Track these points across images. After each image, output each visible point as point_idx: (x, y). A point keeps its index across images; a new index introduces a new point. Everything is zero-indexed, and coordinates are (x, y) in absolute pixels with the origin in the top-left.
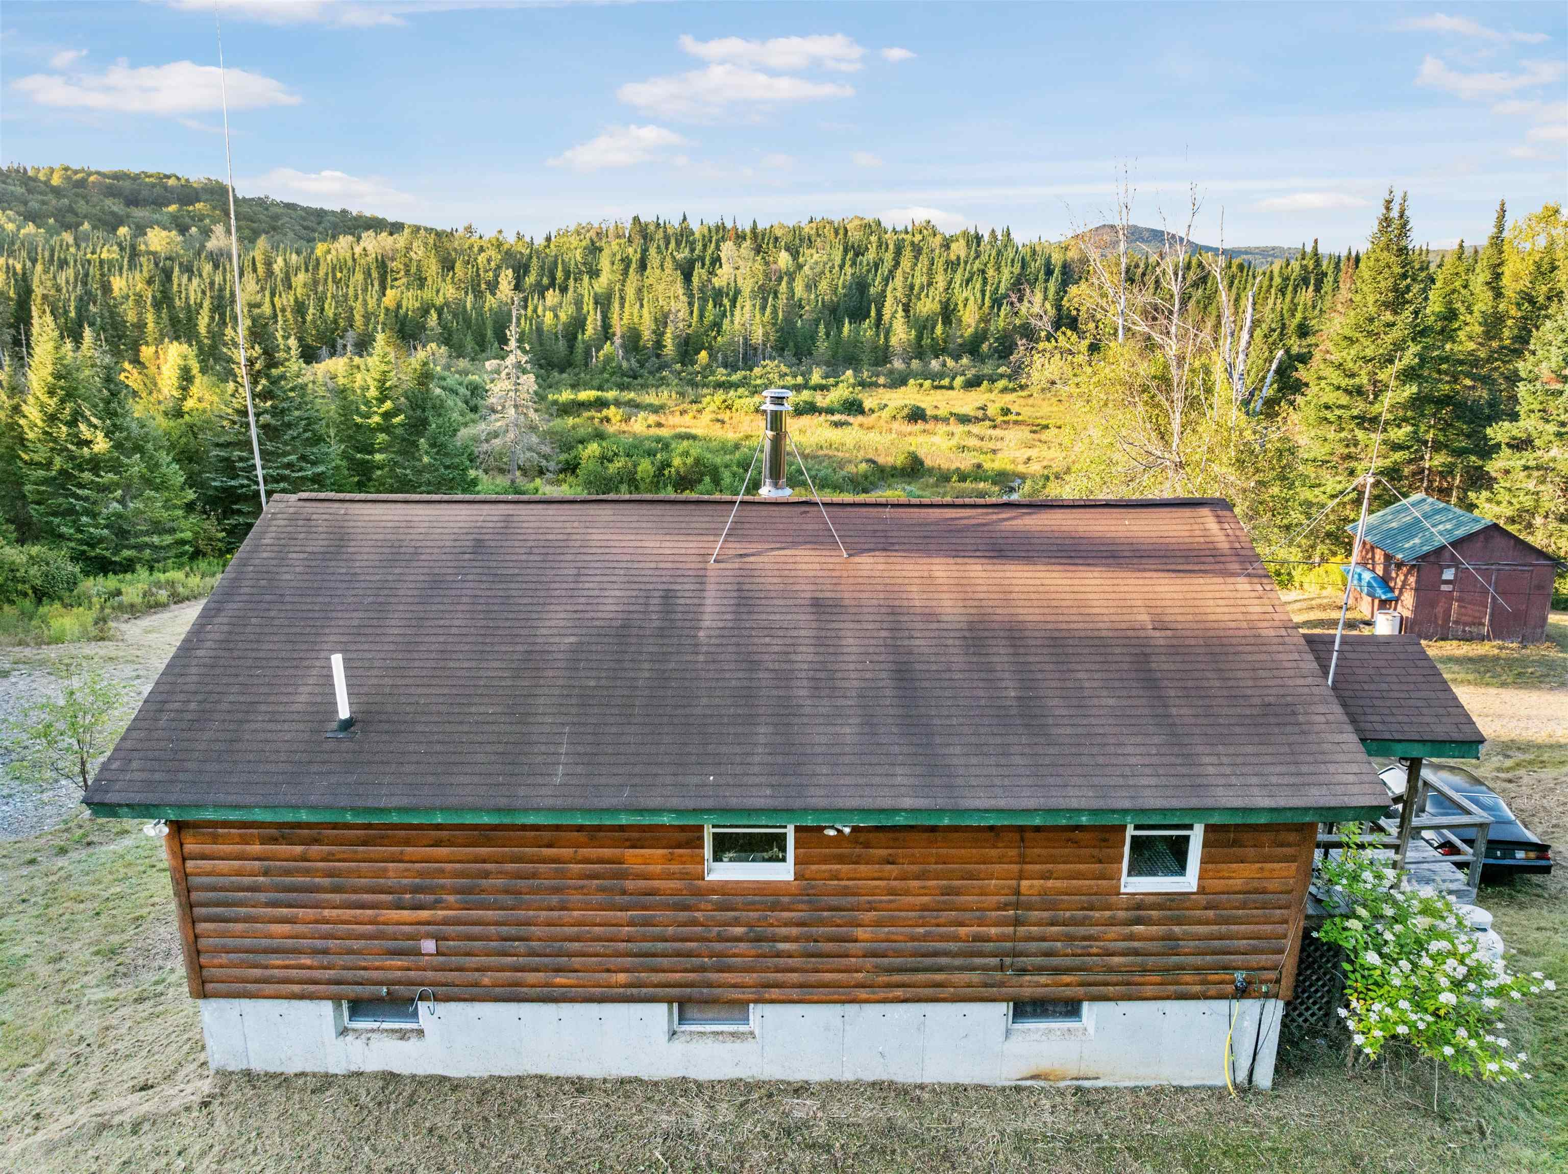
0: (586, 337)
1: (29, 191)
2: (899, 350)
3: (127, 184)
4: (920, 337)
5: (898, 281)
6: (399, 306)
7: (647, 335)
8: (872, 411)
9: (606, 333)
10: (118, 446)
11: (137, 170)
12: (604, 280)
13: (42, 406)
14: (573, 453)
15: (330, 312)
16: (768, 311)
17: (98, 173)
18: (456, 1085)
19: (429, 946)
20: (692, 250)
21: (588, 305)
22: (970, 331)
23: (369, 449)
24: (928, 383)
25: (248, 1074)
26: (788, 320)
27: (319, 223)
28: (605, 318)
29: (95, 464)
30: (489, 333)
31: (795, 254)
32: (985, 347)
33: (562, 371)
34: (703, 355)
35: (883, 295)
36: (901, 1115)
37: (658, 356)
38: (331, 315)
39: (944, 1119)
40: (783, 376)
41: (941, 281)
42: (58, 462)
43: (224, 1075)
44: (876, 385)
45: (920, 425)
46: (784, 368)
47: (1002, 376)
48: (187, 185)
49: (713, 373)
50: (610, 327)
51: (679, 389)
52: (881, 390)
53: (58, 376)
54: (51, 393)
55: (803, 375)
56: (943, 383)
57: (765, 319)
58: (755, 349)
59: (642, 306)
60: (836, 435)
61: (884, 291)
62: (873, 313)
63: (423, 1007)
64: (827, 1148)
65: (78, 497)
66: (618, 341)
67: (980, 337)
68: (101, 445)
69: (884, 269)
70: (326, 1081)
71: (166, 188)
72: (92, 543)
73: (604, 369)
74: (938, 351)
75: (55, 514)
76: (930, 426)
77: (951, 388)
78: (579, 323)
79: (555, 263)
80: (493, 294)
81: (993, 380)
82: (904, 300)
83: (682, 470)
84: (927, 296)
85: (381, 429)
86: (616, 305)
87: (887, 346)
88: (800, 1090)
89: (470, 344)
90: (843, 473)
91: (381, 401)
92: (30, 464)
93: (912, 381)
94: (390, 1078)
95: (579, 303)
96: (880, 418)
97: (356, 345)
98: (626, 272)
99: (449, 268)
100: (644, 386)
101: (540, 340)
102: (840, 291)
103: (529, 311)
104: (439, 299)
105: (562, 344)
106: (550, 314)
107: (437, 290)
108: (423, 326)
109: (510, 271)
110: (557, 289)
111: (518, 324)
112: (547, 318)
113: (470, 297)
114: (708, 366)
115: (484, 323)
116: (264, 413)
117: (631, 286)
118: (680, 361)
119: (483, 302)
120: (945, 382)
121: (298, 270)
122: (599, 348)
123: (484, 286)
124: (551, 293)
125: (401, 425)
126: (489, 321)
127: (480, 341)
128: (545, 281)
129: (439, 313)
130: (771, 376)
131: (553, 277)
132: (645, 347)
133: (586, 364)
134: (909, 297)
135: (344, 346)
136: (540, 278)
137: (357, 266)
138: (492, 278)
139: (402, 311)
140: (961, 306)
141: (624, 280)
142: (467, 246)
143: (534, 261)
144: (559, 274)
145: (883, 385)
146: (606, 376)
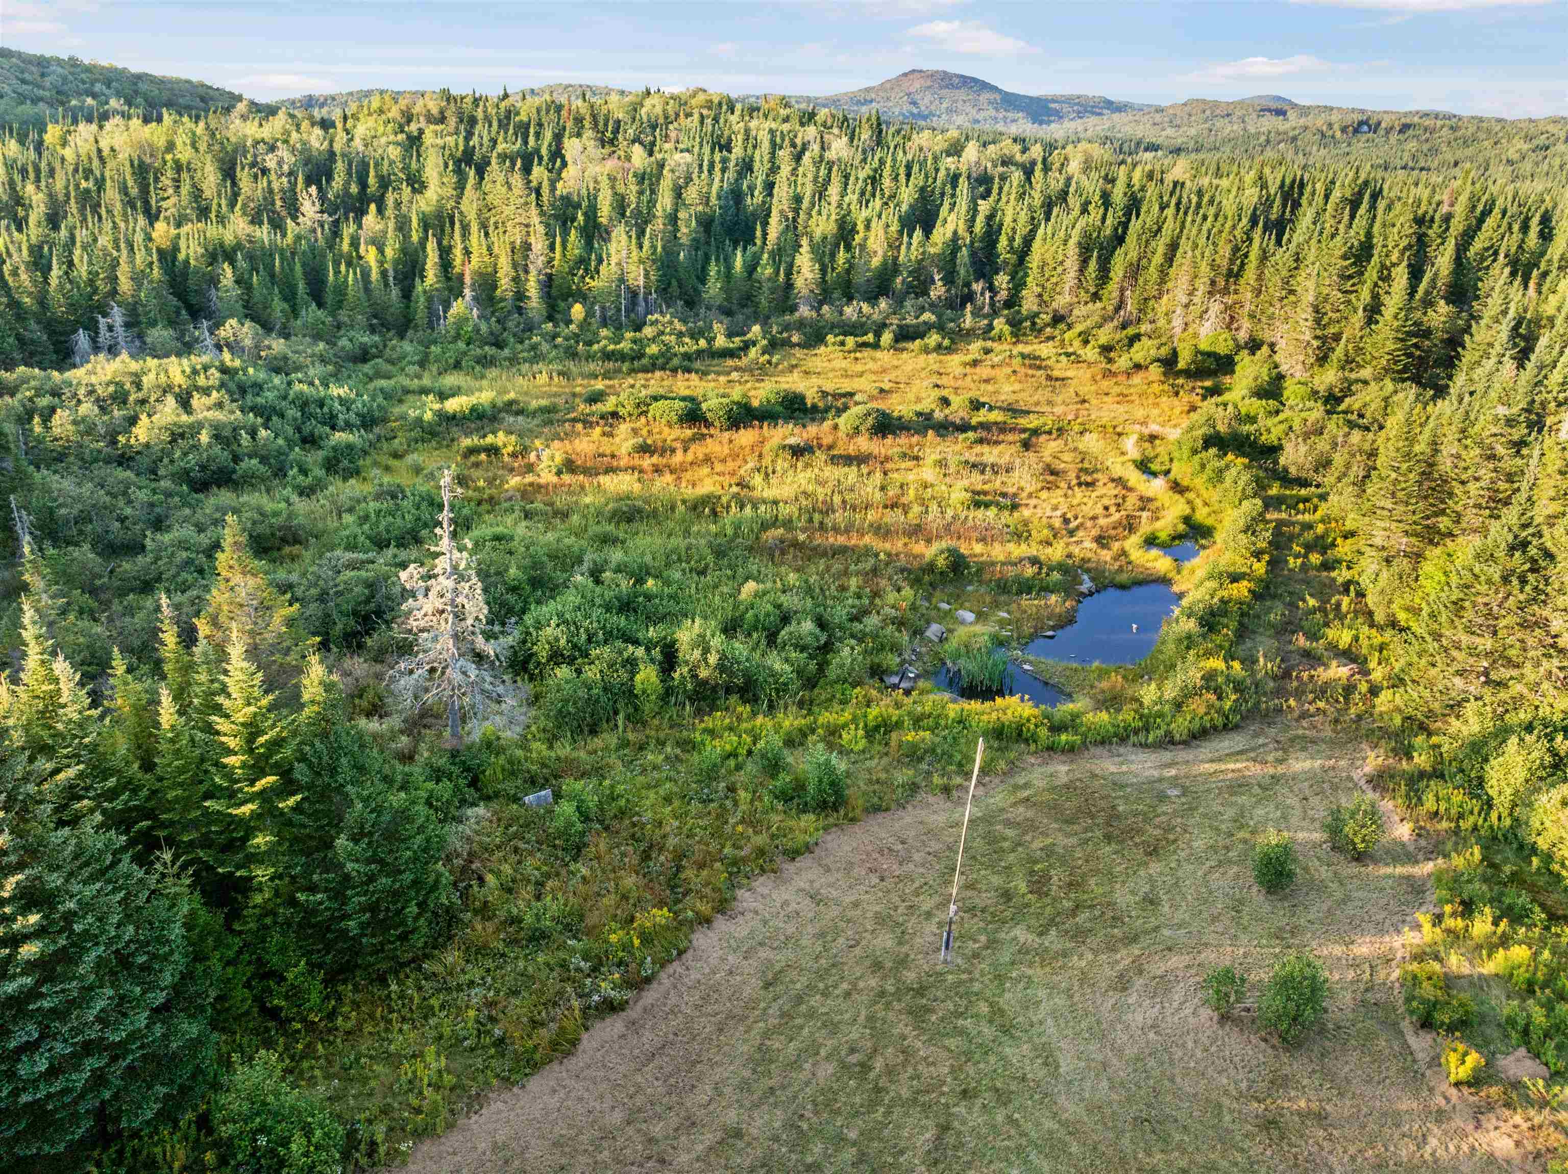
0: (426, 285)
2: (805, 292)
4: (824, 272)
5: (781, 191)
6: (176, 249)
7: (505, 283)
8: (820, 410)
9: (451, 282)
12: (431, 194)
15: (82, 271)
20: (525, 141)
21: (417, 233)
22: (876, 262)
24: (850, 341)
26: (668, 252)
27: (43, 75)
28: (446, 264)
30: (301, 286)
31: (648, 147)
32: (898, 282)
33: (402, 337)
34: (578, 310)
35: (766, 208)
37: (520, 310)
38: (84, 275)
40: (679, 336)
44: (789, 344)
45: (896, 443)
46: (676, 323)
47: (929, 326)
49: (595, 336)
51: (558, 367)
52: (799, 352)
55: (703, 333)
56: (867, 339)
57: (644, 253)
58: (638, 296)
60: (807, 478)
61: (766, 204)
66: (468, 293)
67: (890, 269)
73: (457, 337)
74: (848, 292)
77: (876, 346)
78: (412, 262)
79: (365, 164)
80: (294, 218)
81: (920, 335)
82: (791, 215)
84: (820, 213)
87: (790, 287)
89: (278, 306)
93: (830, 338)
95: (404, 231)
96: (836, 427)
97: (127, 325)
98: (460, 186)
99: (229, 173)
100: (513, 361)
101: (367, 290)
102: (714, 201)
103: (346, 246)
104: (229, 238)
105: (395, 293)
106: (373, 250)
107: (222, 220)
108: (214, 281)
109: (313, 190)
110: (373, 207)
111: (337, 272)
112: (371, 256)
113: (266, 227)
114: (584, 324)
115: (292, 270)
116: (25, 937)
117: (470, 206)
118: (550, 318)
119: (284, 235)
120: (870, 338)
121: (24, 172)
122: (447, 306)
123: (279, 203)
124: (370, 219)
125: (297, 808)
126: (298, 267)
127: (289, 296)
128: (354, 189)
129: (232, 262)
130: (666, 338)
131: (363, 185)
132: (503, 300)
133: (431, 326)
134: (796, 211)
135: (110, 328)
136: (347, 184)
137: (107, 174)
138: (286, 185)
139: (181, 256)
140: (860, 227)
141: (460, 196)
142: (249, 143)
143: (340, 166)
144: (372, 180)
145: (799, 345)
146: (461, 345)
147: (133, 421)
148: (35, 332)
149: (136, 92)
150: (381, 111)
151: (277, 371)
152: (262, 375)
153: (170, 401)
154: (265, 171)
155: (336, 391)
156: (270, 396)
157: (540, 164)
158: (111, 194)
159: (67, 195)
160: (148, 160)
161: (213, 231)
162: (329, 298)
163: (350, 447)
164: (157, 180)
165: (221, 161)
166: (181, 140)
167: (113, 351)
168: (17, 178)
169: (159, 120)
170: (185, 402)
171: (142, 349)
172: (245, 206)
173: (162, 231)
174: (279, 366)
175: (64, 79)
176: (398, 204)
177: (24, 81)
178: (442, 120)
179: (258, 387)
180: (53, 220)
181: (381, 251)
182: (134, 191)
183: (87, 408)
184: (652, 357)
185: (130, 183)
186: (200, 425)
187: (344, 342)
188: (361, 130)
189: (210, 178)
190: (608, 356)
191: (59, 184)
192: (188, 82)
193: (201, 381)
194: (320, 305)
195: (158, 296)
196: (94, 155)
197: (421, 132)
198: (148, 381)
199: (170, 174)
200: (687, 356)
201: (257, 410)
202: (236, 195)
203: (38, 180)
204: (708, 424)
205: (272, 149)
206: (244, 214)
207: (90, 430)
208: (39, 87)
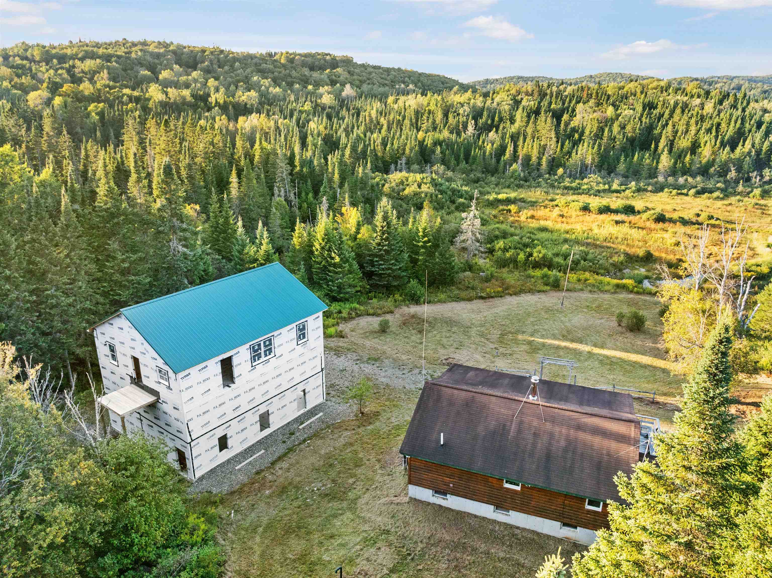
0: (505, 158)
1: (275, 67)
2: (663, 170)
3: (309, 60)
4: (675, 163)
5: (670, 128)
6: (424, 141)
7: (534, 159)
8: (639, 212)
9: (515, 157)
10: (341, 259)
11: (314, 52)
12: (517, 125)
13: (320, 244)
14: (493, 244)
15: (396, 146)
16: (596, 147)
17: (299, 55)
18: (452, 510)
19: (451, 485)
20: (564, 104)
21: (508, 140)
22: (704, 161)
23: (417, 253)
24: (675, 192)
25: (415, 499)
26: (607, 150)
27: (388, 75)
28: (515, 151)
29: (335, 265)
30: (462, 155)
31: (616, 107)
32: (712, 170)
33: (492, 175)
34: (560, 171)
35: (660, 134)
36: (536, 538)
37: (538, 170)
39: (544, 541)
40: (598, 183)
41: (693, 129)
42: (323, 263)
43: (411, 498)
44: (646, 190)
45: (661, 225)
46: (599, 179)
47: (718, 189)
48: (334, 59)
49: (563, 181)
50: (517, 152)
51: (545, 190)
52: (649, 194)
53: (326, 235)
54: (323, 240)
55: (609, 183)
56: (683, 191)
57: (594, 151)
58: (587, 167)
59: (534, 141)
60: (615, 230)
61: (661, 133)
62: (653, 146)
63: (448, 496)
64: (520, 540)
65: (329, 276)
66: (520, 161)
67: (711, 164)
68: (337, 259)
69: (663, 121)
70: (429, 504)
71: (325, 60)
72: (331, 291)
73: (512, 177)
74: (685, 172)
75: (320, 279)
76: (666, 225)
77: (687, 195)
78: (502, 149)
79: (495, 113)
80: (465, 132)
81: (711, 192)
82: (671, 138)
83: (537, 259)
84: (684, 138)
85: (423, 247)
86: (521, 139)
87: (657, 168)
88: (518, 528)
89: (453, 162)
90: (611, 261)
91: (424, 237)
92: (315, 261)
93: (666, 190)
94: (440, 506)
95: (503, 138)
96: (641, 218)
97: (406, 164)
98: (528, 122)
99: (446, 115)
100: (529, 187)
101: (484, 159)
102: (637, 131)
103: (480, 143)
104: (441, 138)
105: (494, 160)
106: (490, 144)
107: (440, 131)
108: (434, 152)
109: (473, 122)
110: (494, 129)
111: (475, 151)
112: (488, 147)
113: (454, 135)
114: (562, 177)
115: (460, 150)
116: (385, 246)
117: (529, 130)
118: (549, 173)
119: (460, 138)
120: (685, 191)
121: (381, 113)
122: (511, 165)
123: (461, 126)
124: (492, 134)
125: (430, 246)
126: (462, 149)
127: (457, 159)
128: (489, 122)
129: (441, 146)
130: (592, 184)
131: (493, 120)
132: (532, 165)
133: (504, 173)
134: (674, 137)
135: (401, 164)
136: (487, 120)
137: (406, 114)
138: (465, 120)
139: (425, 143)
140: (702, 145)
141: (527, 126)
142: (455, 103)
143: (485, 113)
144: (496, 119)
145: (651, 191)
146: (512, 180)
147: (404, 189)
148: (381, 165)
149: (419, 81)
150: (509, 90)
151: (448, 181)
152: (443, 181)
153: (416, 185)
154: (458, 115)
155: (465, 188)
156: (444, 187)
157: (567, 113)
158: (407, 122)
159: (393, 122)
160: (420, 109)
161: (437, 135)
162: (471, 161)
163: (463, 203)
164: (422, 117)
165: (444, 110)
166: (433, 102)
167: (401, 171)
168: (379, 115)
169: (426, 95)
170: (419, 186)
171: (409, 170)
172: (449, 127)
173: (421, 135)
174: (449, 180)
175: (395, 76)
176: (504, 128)
177: (382, 78)
178: (532, 95)
179: (441, 185)
180: (389, 129)
181: (493, 145)
182: (414, 121)
183: (393, 184)
184: (583, 190)
185: (413, 118)
186: (422, 192)
187: (472, 176)
188: (497, 99)
189: (439, 116)
190: (566, 188)
191: (391, 117)
192: (438, 76)
193: (425, 181)
194: (467, 163)
195: (416, 155)
196: (403, 107)
197: (522, 99)
198: (410, 179)
199: (426, 115)
200: (599, 191)
201: (439, 191)
202: (447, 122)
203: (385, 116)
204: (590, 211)
205: (462, 106)
206: (448, 130)
207: (393, 190)
208: (386, 79)
